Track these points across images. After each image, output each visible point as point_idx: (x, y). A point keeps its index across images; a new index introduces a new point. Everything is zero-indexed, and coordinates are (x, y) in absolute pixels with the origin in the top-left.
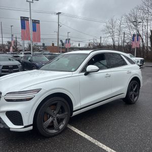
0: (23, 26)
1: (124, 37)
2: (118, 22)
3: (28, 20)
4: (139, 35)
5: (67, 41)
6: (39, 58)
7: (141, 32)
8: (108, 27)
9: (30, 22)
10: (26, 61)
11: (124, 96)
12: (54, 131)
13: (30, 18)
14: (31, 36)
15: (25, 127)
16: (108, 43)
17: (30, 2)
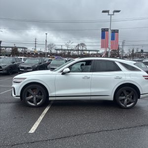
3: (108, 31)
13: (110, 29)
17: (111, 15)
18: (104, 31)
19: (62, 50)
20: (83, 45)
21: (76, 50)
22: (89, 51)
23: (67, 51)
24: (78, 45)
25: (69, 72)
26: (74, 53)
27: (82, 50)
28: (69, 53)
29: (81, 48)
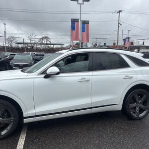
3: (78, 21)
11: (117, 108)
13: (80, 19)
17: (80, 4)
18: (74, 21)
19: (24, 43)
20: (47, 38)
21: (40, 44)
22: (54, 45)
23: (30, 45)
24: (42, 38)
25: (58, 73)
26: (38, 46)
27: (46, 44)
28: (32, 47)
29: (45, 41)
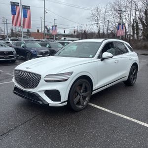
0: (14, 12)
1: (108, 25)
2: (103, 10)
3: (18, 6)
4: (123, 24)
5: (54, 28)
6: (32, 44)
7: (124, 21)
8: (93, 15)
9: (21, 8)
10: (19, 47)
11: (126, 79)
12: (80, 107)
13: (21, 3)
14: (22, 22)
15: (63, 103)
16: (93, 31)
